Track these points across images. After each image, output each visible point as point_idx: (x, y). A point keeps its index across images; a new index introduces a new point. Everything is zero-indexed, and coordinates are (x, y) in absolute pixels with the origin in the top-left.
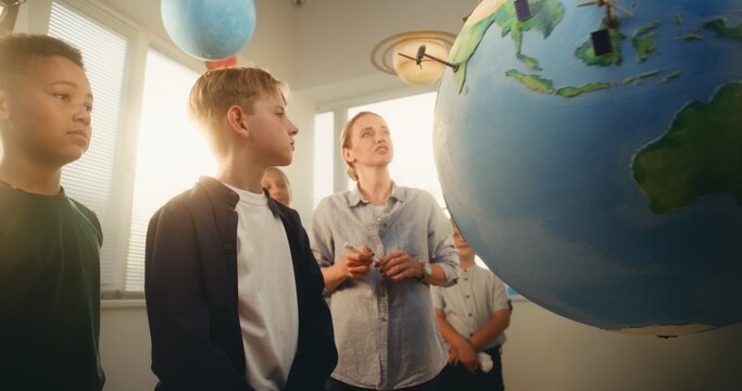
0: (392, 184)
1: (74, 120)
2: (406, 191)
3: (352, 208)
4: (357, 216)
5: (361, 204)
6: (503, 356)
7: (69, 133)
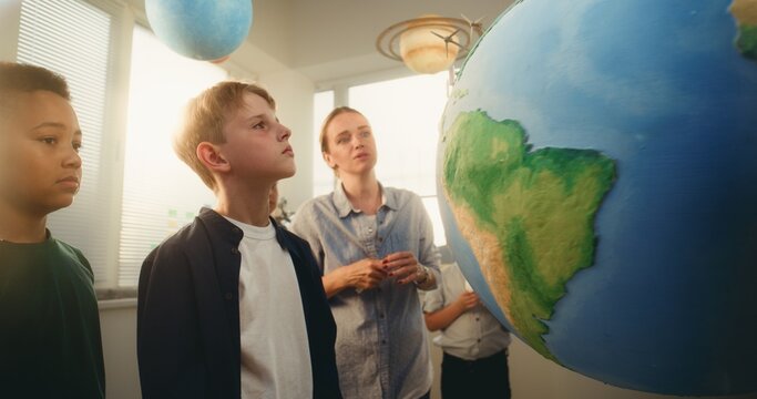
0: (380, 188)
1: (63, 166)
2: (396, 194)
3: (343, 219)
4: (350, 228)
5: (352, 214)
6: (509, 358)
7: (59, 181)
